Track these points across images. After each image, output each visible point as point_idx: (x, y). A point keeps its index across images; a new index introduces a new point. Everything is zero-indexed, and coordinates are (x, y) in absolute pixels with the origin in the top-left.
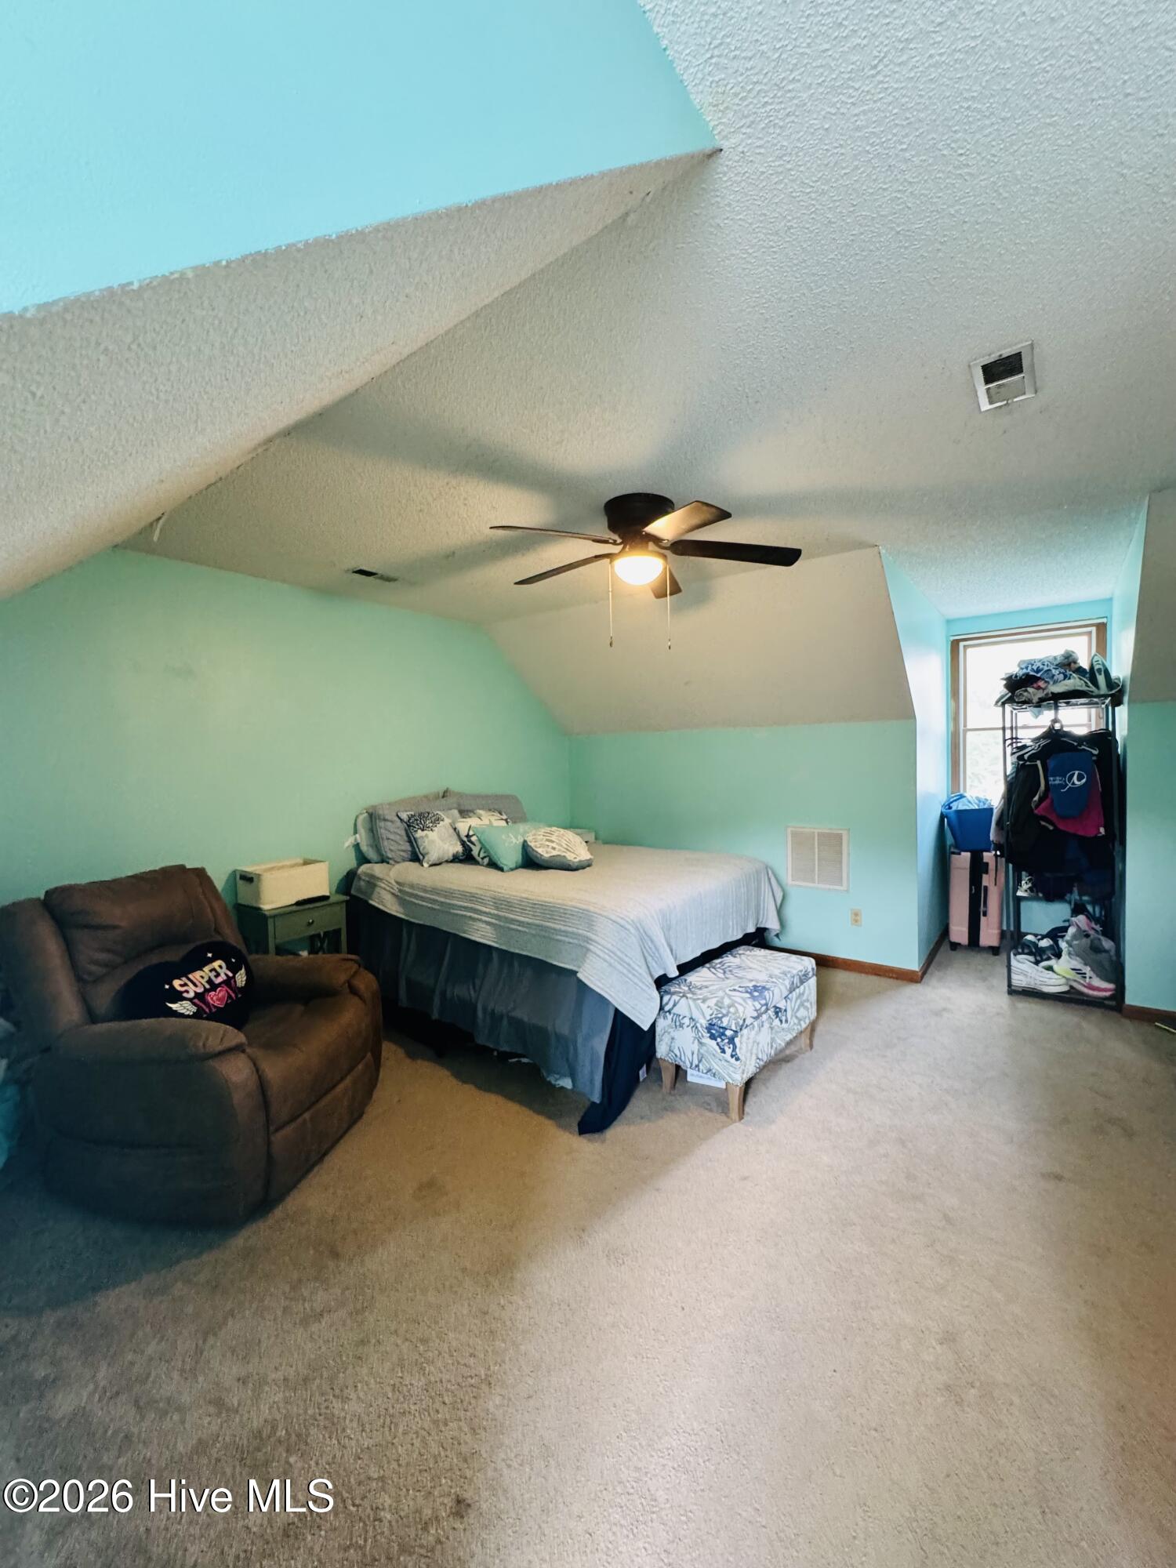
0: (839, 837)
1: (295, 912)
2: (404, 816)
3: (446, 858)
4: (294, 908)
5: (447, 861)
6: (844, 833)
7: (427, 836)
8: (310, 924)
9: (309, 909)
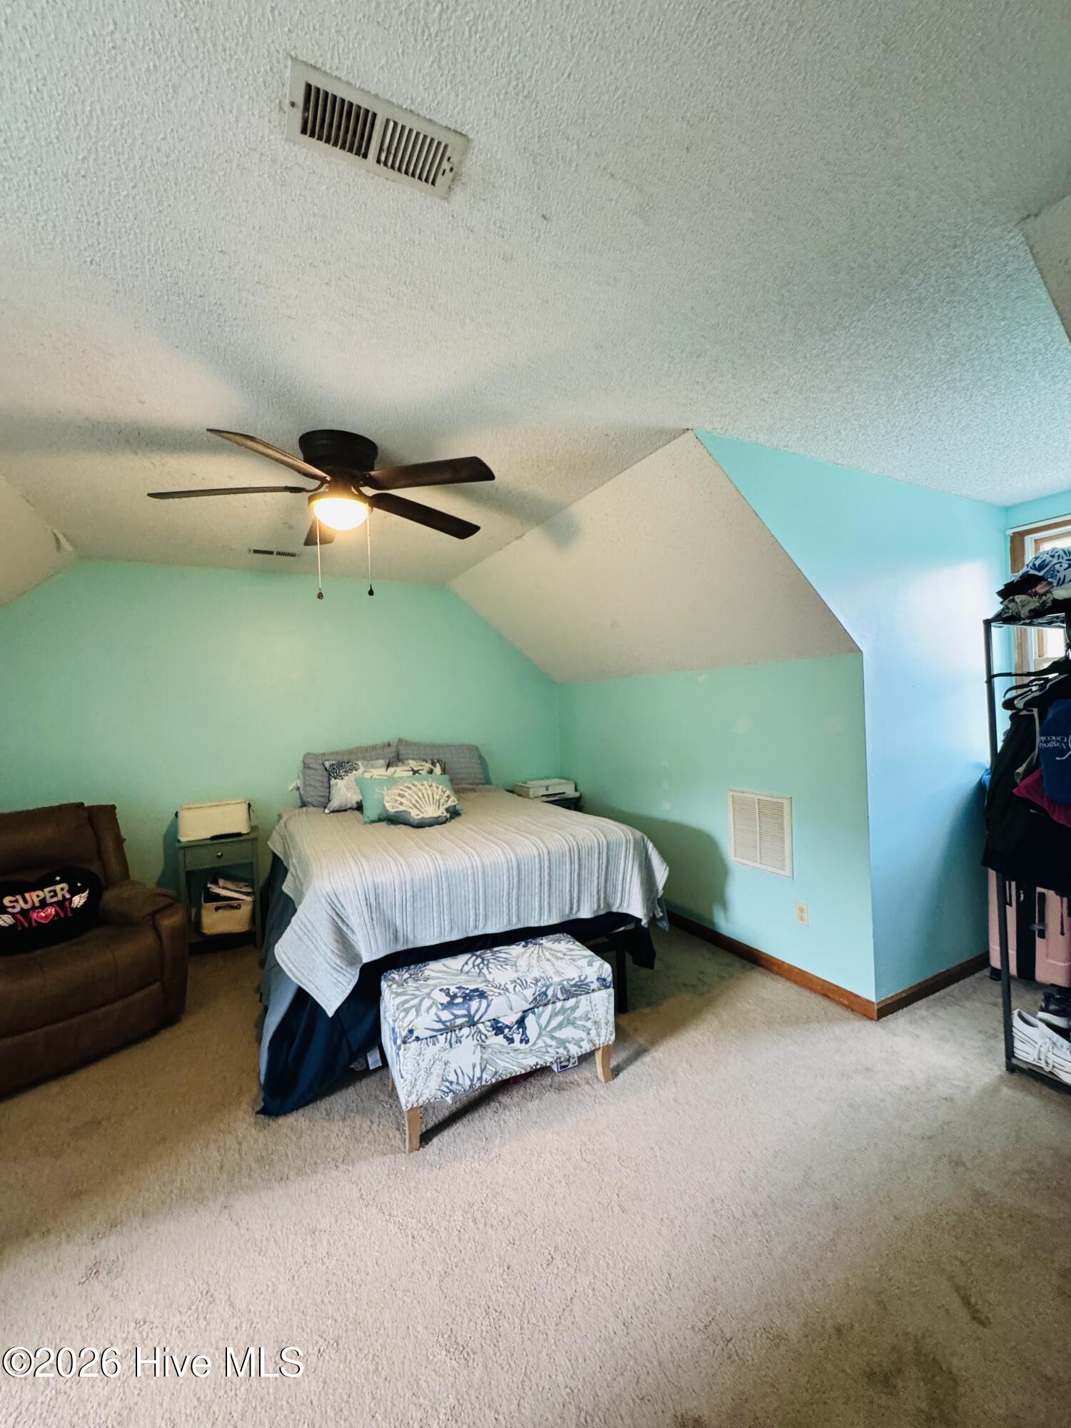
0: (780, 807)
1: (208, 845)
2: (327, 764)
3: (349, 806)
4: (209, 842)
5: (351, 808)
6: (786, 803)
7: (337, 783)
8: (219, 857)
9: (223, 843)
